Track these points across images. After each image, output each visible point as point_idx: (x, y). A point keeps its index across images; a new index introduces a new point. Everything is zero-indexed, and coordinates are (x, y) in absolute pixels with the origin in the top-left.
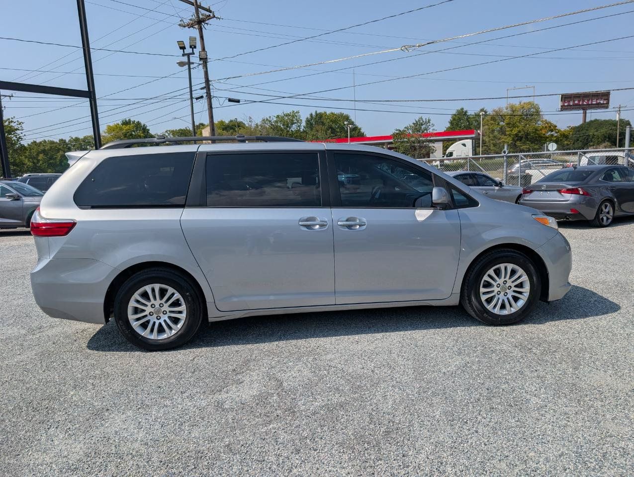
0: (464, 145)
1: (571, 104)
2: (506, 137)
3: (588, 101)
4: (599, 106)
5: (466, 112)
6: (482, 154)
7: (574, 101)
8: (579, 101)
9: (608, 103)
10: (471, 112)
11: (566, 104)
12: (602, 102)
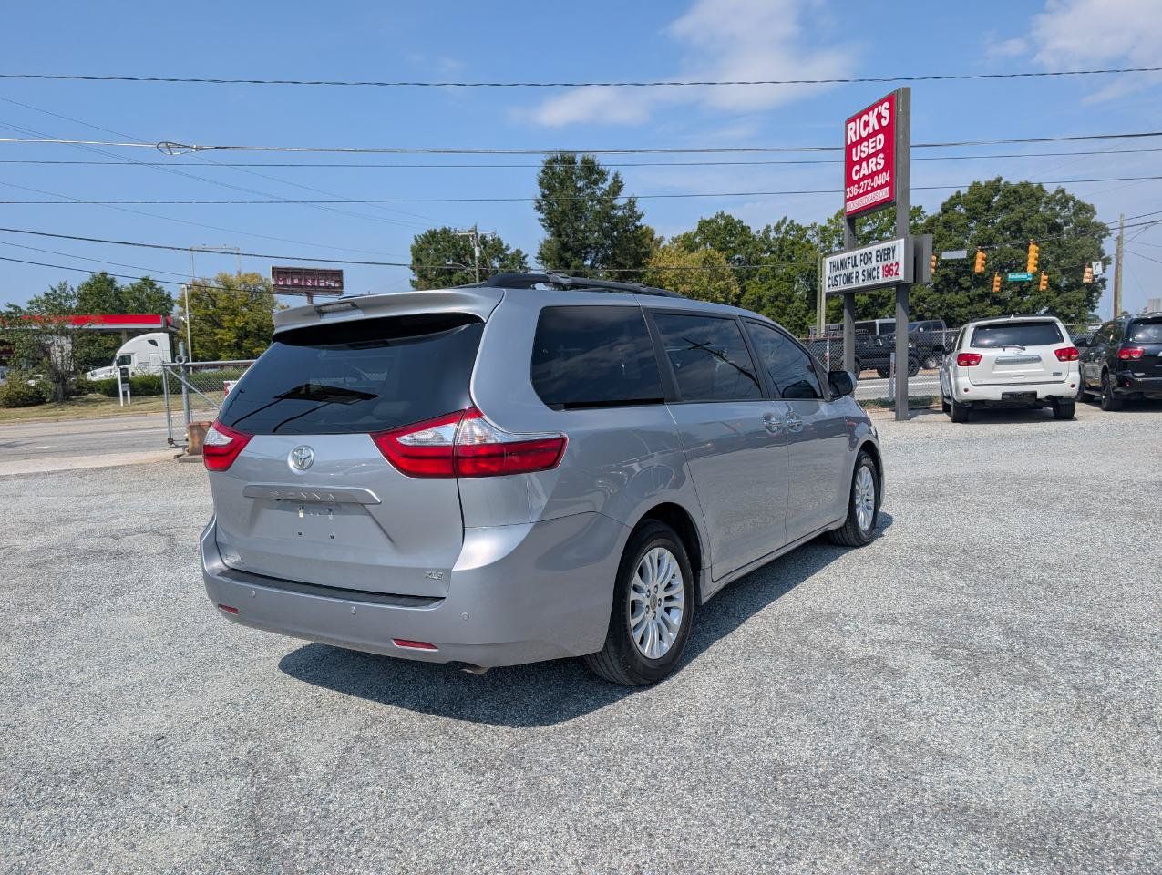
0: (153, 342)
1: (289, 283)
2: (222, 331)
3: (313, 280)
4: (328, 290)
5: (112, 281)
6: (193, 361)
7: (292, 279)
8: (300, 280)
9: (341, 287)
10: (123, 283)
11: (281, 283)
12: (333, 285)
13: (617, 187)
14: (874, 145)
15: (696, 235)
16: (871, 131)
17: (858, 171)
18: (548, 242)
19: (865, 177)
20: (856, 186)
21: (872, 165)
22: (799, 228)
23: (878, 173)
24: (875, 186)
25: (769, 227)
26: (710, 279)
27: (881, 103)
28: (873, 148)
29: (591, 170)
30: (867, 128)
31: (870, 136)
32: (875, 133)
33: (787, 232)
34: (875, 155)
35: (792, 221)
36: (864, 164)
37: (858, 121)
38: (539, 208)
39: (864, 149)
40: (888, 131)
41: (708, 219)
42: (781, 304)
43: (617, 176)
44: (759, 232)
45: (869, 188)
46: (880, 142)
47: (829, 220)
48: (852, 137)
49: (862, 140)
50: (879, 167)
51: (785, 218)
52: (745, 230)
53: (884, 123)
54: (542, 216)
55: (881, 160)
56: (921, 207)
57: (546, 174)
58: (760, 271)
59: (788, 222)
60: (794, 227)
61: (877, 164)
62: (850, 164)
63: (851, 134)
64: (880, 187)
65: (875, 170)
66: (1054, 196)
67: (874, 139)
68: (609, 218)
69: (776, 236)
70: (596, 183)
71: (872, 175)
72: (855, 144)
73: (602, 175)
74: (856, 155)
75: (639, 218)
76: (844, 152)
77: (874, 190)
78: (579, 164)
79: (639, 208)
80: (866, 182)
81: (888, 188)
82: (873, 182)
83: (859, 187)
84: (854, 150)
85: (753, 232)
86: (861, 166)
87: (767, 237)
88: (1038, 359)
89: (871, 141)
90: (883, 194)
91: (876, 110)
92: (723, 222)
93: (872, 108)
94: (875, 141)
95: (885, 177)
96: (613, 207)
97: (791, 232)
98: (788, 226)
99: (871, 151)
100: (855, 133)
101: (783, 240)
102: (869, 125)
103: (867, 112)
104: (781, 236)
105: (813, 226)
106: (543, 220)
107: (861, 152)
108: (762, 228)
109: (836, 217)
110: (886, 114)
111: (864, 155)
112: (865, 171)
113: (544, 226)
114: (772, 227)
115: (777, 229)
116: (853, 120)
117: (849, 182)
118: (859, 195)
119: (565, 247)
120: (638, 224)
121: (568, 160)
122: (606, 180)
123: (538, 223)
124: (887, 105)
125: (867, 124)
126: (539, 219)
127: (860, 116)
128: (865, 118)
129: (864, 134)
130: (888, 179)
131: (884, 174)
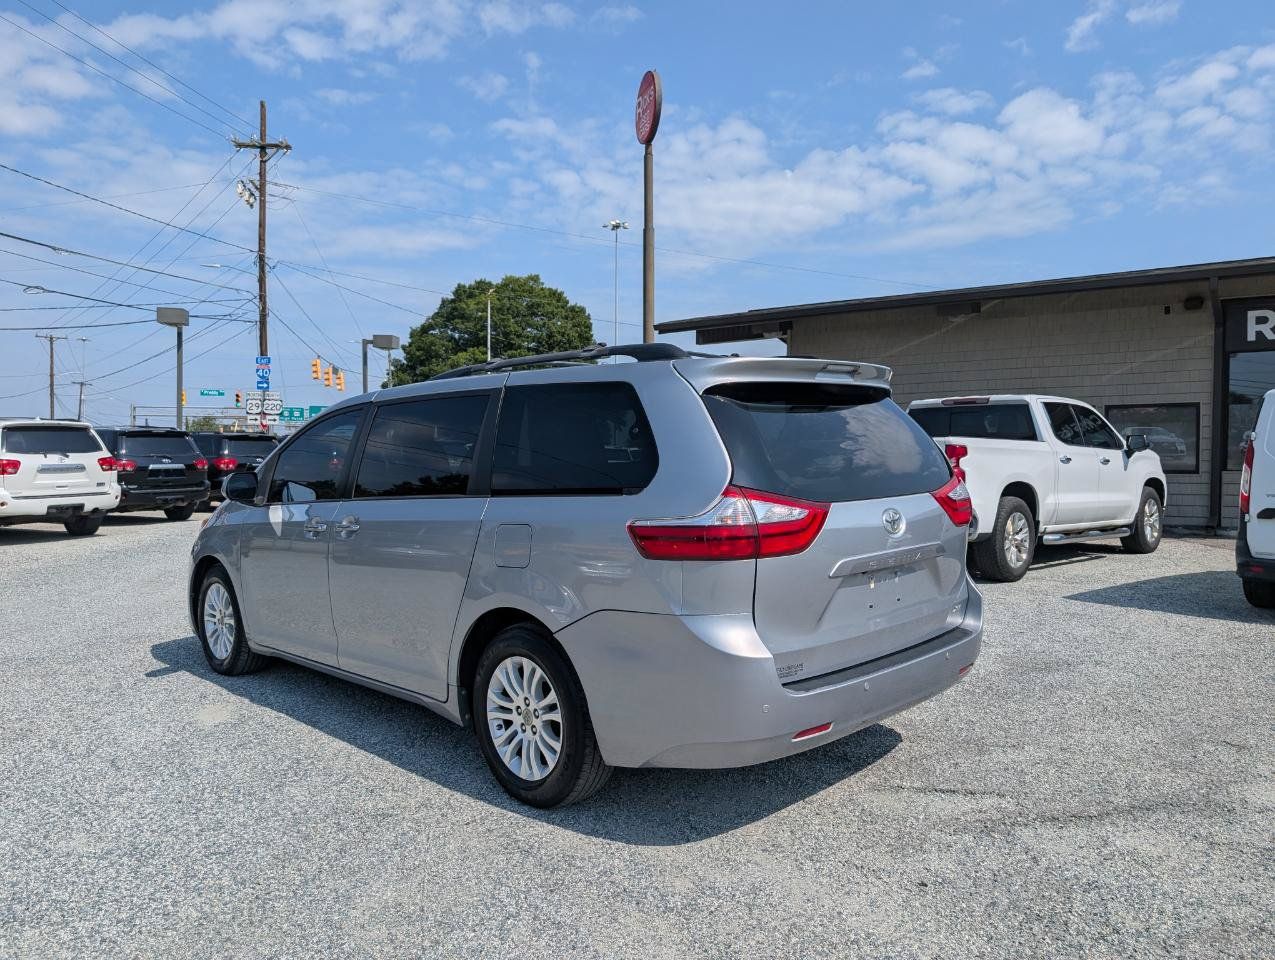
88: (81, 468)
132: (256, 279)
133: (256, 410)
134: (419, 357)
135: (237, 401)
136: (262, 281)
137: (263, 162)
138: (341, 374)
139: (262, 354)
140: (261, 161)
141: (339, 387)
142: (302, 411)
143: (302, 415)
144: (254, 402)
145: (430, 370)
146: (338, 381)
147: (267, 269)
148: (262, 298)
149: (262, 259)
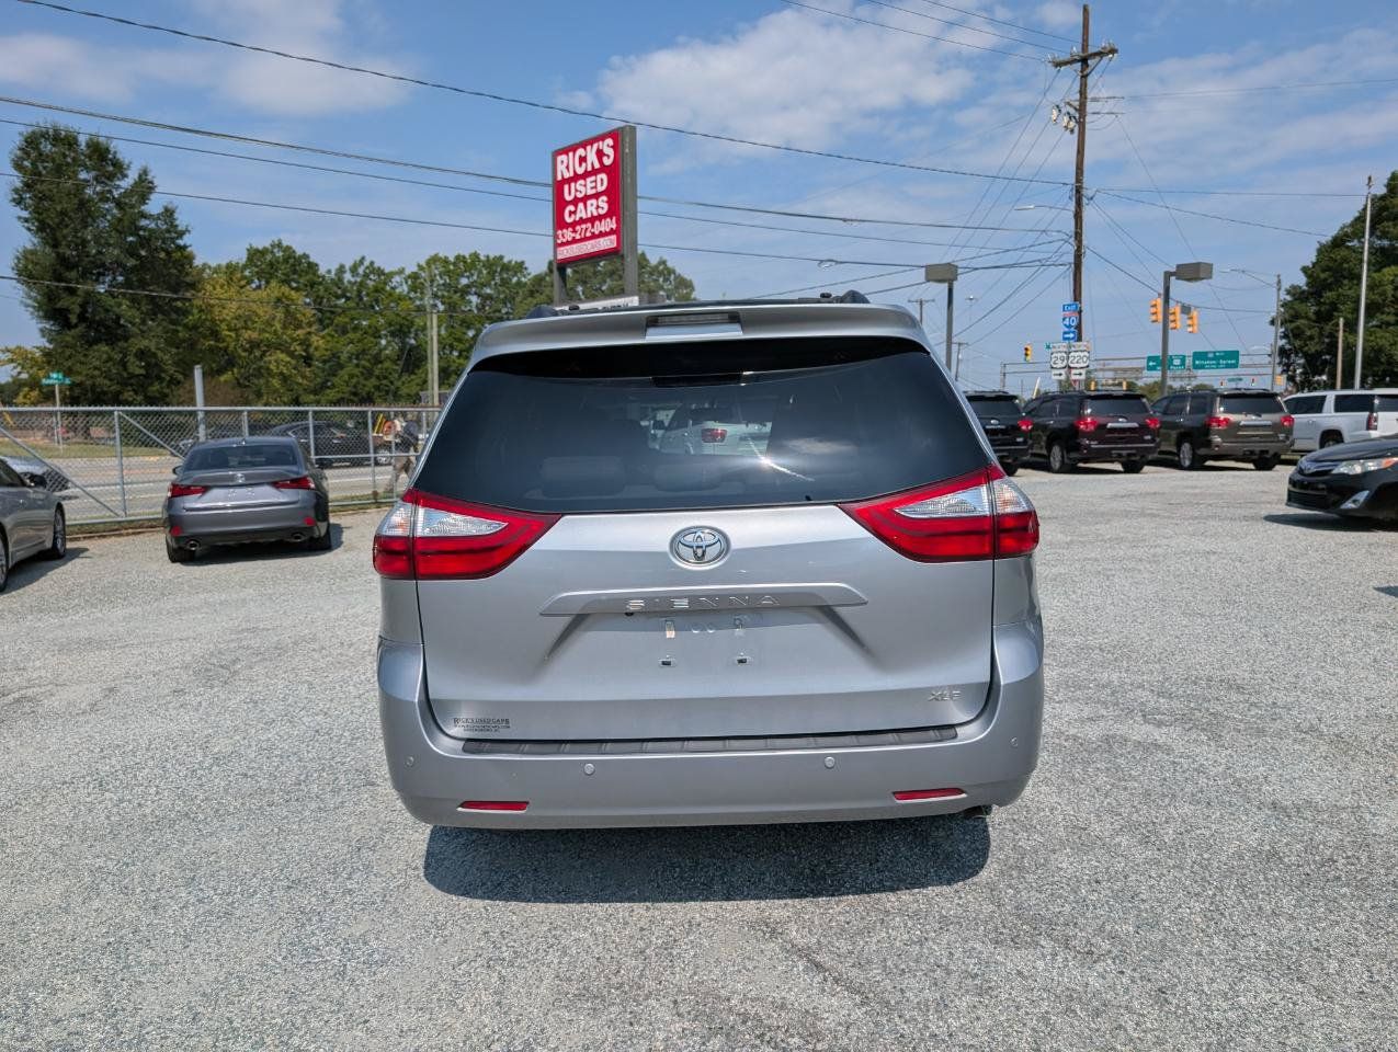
13: (144, 188)
14: (594, 184)
15: (245, 267)
16: (589, 169)
17: (571, 213)
18: (33, 252)
19: (582, 221)
20: (570, 229)
21: (592, 208)
22: (380, 272)
23: (600, 218)
24: (597, 233)
25: (342, 267)
26: (285, 327)
27: (602, 138)
28: (592, 188)
29: (102, 158)
30: (584, 165)
31: (586, 175)
32: (594, 172)
33: (366, 276)
34: (597, 196)
35: (372, 263)
36: (581, 206)
37: (571, 154)
38: (19, 202)
39: (579, 188)
40: (613, 172)
41: (260, 248)
42: (367, 364)
43: (145, 172)
44: (329, 272)
45: (588, 234)
46: (602, 184)
47: (419, 266)
48: (563, 172)
49: (576, 178)
50: (602, 212)
51: (363, 258)
52: (312, 267)
53: (607, 162)
54: (25, 214)
55: (603, 202)
56: (523, 263)
57: (28, 154)
58: (336, 321)
59: (367, 263)
60: (374, 270)
61: (598, 207)
62: (560, 204)
63: (561, 168)
64: (602, 234)
65: (595, 214)
66: (657, 267)
67: (593, 178)
68: (135, 230)
69: (353, 280)
70: (111, 177)
71: (592, 220)
72: (569, 181)
73: (119, 168)
74: (570, 193)
75: (181, 234)
76: (550, 190)
77: (594, 236)
78: (83, 146)
79: (182, 221)
80: (584, 226)
81: (614, 237)
82: (593, 227)
83: (575, 231)
84: (566, 187)
85: (322, 271)
86: (576, 206)
87: (340, 280)
89: (589, 180)
90: (607, 243)
91: (595, 146)
92: (281, 254)
93: (591, 142)
94: (596, 181)
95: (610, 224)
96: (144, 216)
97: (372, 276)
98: (367, 268)
99: (590, 192)
100: (567, 167)
101: (362, 284)
102: (585, 161)
103: (584, 145)
104: (359, 280)
105: (401, 271)
106: (26, 220)
107: (576, 190)
108: (334, 267)
109: (428, 263)
110: (610, 152)
111: (580, 195)
112: (581, 213)
113: (29, 229)
114: (347, 268)
115: (354, 270)
116: (565, 151)
117: (560, 223)
118: (574, 241)
119: (64, 262)
120: (181, 242)
121: (67, 141)
122: (125, 176)
123: (19, 224)
124: (610, 141)
125: (583, 160)
126: (19, 218)
127: (574, 148)
128: (581, 152)
129: (580, 171)
130: (614, 226)
131: (608, 220)
132: (1072, 215)
133: (1060, 364)
134: (1325, 279)
135: (1026, 355)
136: (1078, 216)
137: (1084, 77)
138: (1195, 313)
139: (1075, 300)
140: (1082, 77)
141: (1190, 329)
142: (1183, 359)
143: (1183, 363)
144: (1059, 355)
145: (1339, 295)
146: (1189, 322)
147: (1085, 200)
148: (1078, 235)
149: (1078, 190)
